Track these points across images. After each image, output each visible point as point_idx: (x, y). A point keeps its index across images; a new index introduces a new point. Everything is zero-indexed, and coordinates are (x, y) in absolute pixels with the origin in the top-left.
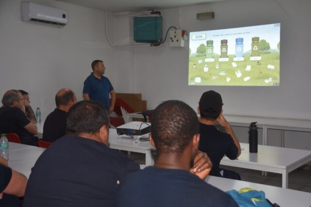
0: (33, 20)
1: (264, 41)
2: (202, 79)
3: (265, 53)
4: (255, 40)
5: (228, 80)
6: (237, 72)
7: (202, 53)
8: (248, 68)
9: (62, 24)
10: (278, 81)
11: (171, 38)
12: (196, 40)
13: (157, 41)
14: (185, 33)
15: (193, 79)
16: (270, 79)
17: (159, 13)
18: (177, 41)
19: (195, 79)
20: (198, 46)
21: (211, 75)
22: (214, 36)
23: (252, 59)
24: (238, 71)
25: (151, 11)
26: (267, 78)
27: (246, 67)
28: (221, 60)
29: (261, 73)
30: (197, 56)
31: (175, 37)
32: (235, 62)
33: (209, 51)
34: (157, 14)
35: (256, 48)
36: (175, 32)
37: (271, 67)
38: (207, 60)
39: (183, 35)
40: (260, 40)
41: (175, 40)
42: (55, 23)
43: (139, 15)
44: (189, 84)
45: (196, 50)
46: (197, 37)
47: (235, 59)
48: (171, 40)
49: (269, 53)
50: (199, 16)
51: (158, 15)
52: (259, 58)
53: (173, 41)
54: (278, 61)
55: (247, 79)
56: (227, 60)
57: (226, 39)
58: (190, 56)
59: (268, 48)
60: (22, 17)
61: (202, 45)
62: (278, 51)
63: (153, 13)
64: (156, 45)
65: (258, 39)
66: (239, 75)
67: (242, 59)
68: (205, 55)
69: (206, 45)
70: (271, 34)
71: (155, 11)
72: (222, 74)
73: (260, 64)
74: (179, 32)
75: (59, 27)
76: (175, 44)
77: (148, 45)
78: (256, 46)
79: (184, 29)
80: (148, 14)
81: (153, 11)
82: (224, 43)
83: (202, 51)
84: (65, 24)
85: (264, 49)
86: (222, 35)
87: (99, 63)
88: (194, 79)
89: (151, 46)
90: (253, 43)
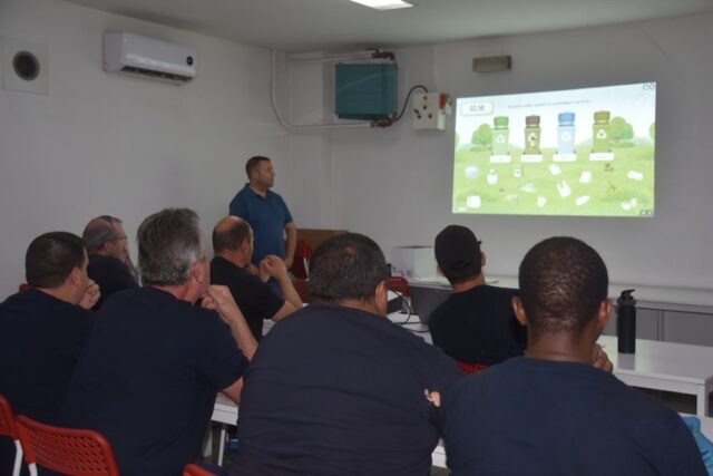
0: (128, 69)
1: (620, 121)
2: (482, 199)
3: (622, 146)
4: (602, 117)
5: (541, 202)
6: (562, 185)
7: (484, 143)
8: (586, 177)
9: (185, 79)
10: (650, 206)
11: (417, 111)
12: (471, 115)
13: (386, 117)
14: (446, 101)
15: (463, 199)
16: (634, 202)
17: (391, 56)
18: (430, 116)
19: (468, 199)
20: (476, 128)
21: (502, 190)
22: (510, 107)
23: (594, 157)
24: (564, 183)
25: (374, 52)
26: (628, 199)
27: (580, 175)
28: (525, 159)
29: (613, 188)
30: (472, 150)
31: (425, 108)
32: (556, 163)
33: (499, 139)
34: (385, 57)
35: (603, 135)
36: (425, 98)
37: (633, 175)
38: (494, 159)
39: (442, 104)
40: (612, 117)
41: (424, 114)
42: (170, 76)
43: (347, 59)
44: (454, 211)
45: (471, 136)
46: (472, 109)
47: (556, 158)
48: (416, 115)
49: (632, 145)
50: (478, 63)
51: (387, 61)
52: (609, 157)
53: (419, 117)
54: (651, 164)
55: (582, 200)
56: (538, 158)
57: (536, 114)
58: (457, 150)
59: (630, 134)
60: (104, 63)
61: (484, 127)
62: (651, 141)
63: (378, 55)
64: (383, 125)
65: (607, 114)
66: (565, 191)
67: (573, 158)
68: (491, 149)
69: (492, 126)
70: (636, 106)
71: (381, 51)
72: (528, 189)
73: (612, 169)
74: (434, 98)
75: (178, 85)
76: (424, 123)
77: (367, 124)
78: (602, 131)
79: (445, 92)
80: (366, 57)
81: (377, 51)
82: (533, 122)
83: (483, 139)
84: (190, 78)
85: (620, 138)
86: (530, 106)
87: (263, 163)
88: (465, 200)
89: (372, 126)
90: (596, 124)
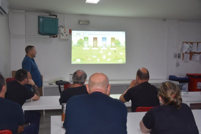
1: (117, 40)
2: (81, 60)
3: (118, 46)
4: (113, 39)
5: (98, 60)
6: (103, 56)
7: (81, 44)
8: (110, 54)
10: (125, 61)
12: (77, 36)
15: (75, 60)
16: (121, 60)
17: (56, 16)
19: (77, 60)
20: (79, 40)
21: (87, 57)
22: (88, 34)
23: (112, 49)
24: (104, 55)
25: (49, 14)
26: (120, 59)
27: (108, 53)
28: (93, 49)
29: (116, 57)
30: (77, 46)
31: (65, 33)
32: (102, 50)
33: (85, 43)
34: (54, 16)
36: (65, 30)
37: (121, 54)
38: (84, 49)
39: (70, 32)
40: (115, 39)
44: (72, 63)
45: (77, 42)
46: (77, 34)
47: (102, 49)
49: (120, 46)
50: (80, 22)
52: (115, 49)
53: (63, 35)
54: (125, 51)
55: (109, 60)
56: (97, 49)
57: (96, 37)
58: (72, 45)
59: (120, 44)
61: (81, 40)
62: (124, 45)
64: (54, 37)
65: (114, 39)
66: (104, 57)
67: (106, 49)
68: (83, 46)
69: (83, 39)
70: (121, 36)
71: (52, 14)
72: (94, 57)
73: (116, 52)
78: (113, 42)
79: (70, 29)
81: (51, 14)
82: (95, 39)
83: (80, 43)
84: (6, 14)
85: (118, 44)
86: (94, 34)
88: (76, 60)
89: (50, 37)
90: (112, 40)
